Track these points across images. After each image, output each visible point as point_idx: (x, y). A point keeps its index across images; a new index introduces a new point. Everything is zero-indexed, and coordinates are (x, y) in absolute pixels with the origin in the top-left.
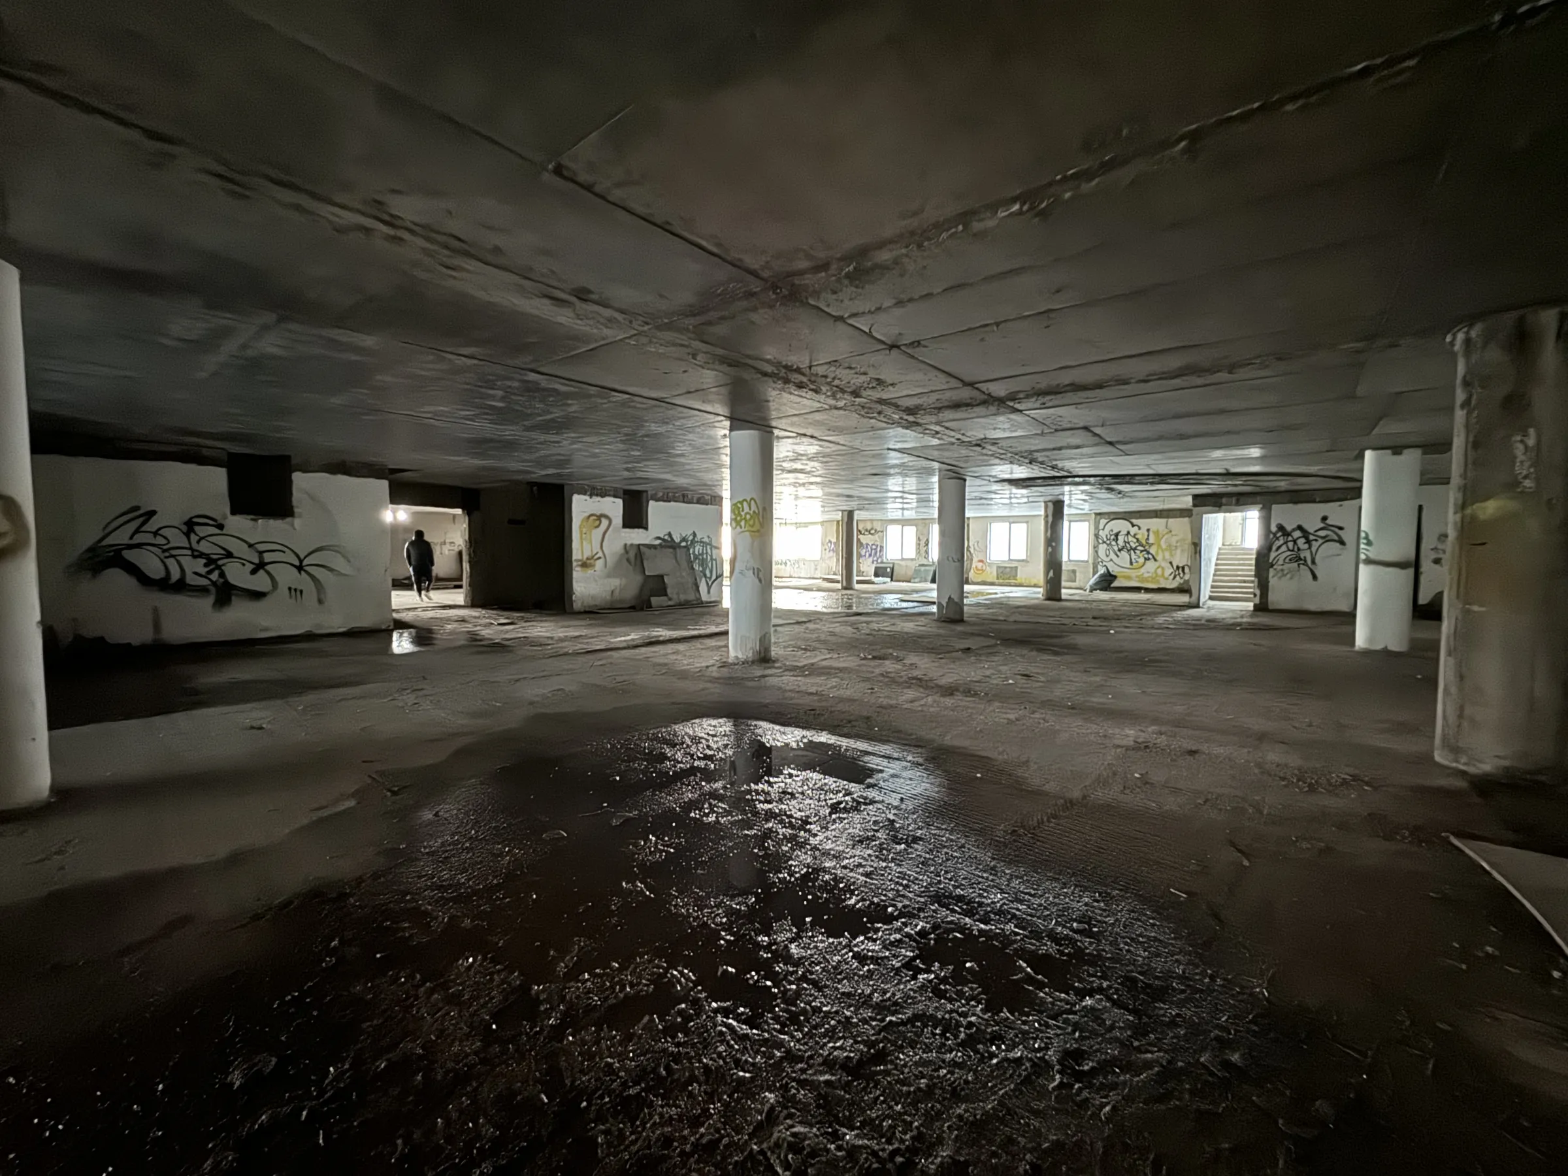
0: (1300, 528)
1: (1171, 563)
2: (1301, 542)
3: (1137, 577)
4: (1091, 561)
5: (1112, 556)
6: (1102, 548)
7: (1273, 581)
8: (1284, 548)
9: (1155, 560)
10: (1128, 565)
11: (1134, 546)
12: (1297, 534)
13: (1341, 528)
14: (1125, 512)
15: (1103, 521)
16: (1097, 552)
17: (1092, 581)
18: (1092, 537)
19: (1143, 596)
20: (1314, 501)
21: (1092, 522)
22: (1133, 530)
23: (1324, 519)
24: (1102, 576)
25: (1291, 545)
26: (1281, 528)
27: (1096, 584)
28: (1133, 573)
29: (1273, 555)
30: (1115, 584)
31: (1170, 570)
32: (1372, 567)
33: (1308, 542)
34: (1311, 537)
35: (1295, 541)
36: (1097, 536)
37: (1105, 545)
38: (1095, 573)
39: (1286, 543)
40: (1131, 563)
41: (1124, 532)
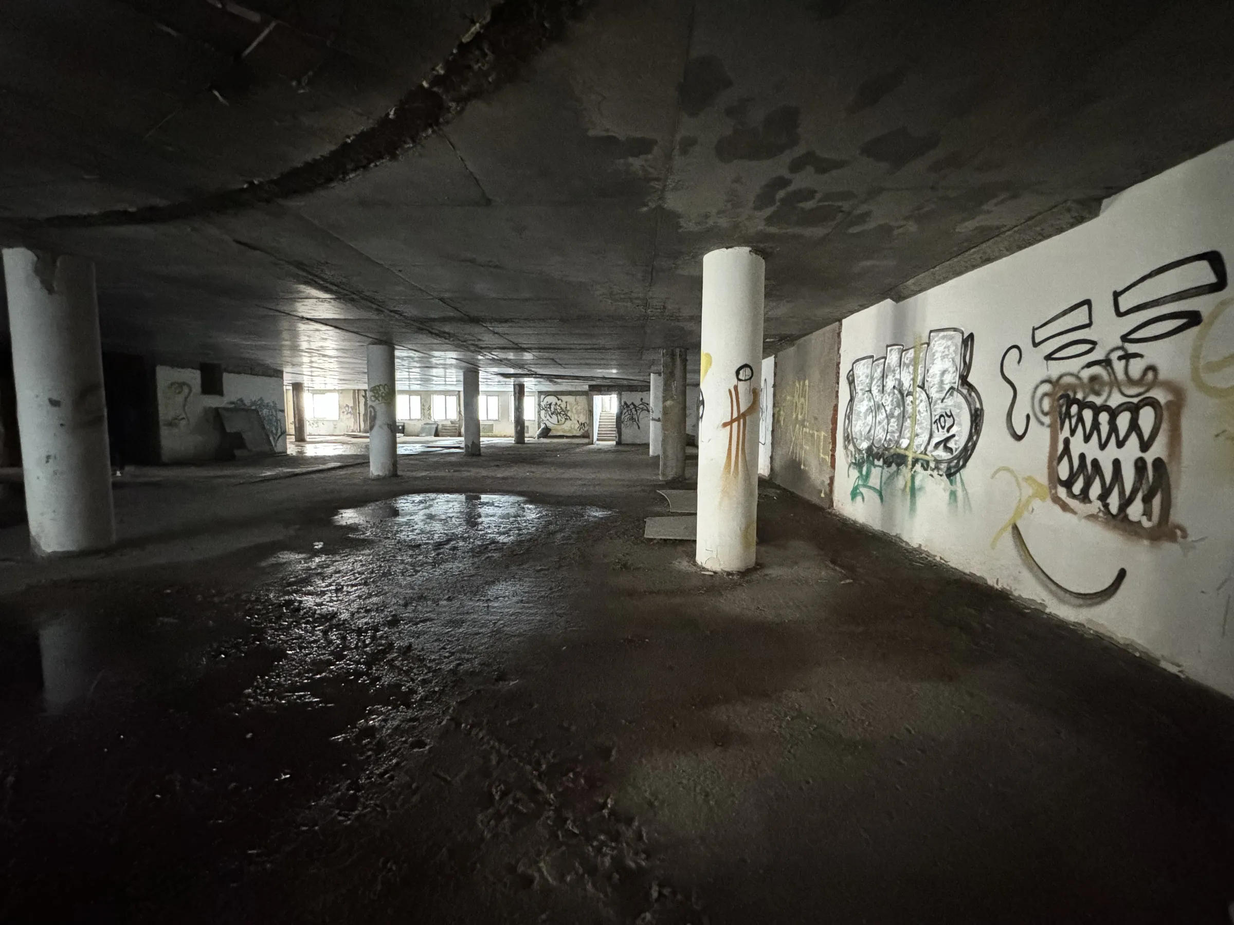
0: (633, 404)
1: (578, 421)
2: (633, 410)
3: (562, 429)
4: (537, 420)
5: (548, 417)
6: (543, 412)
7: (623, 429)
8: (627, 413)
9: (571, 420)
10: (556, 423)
11: (559, 411)
12: (632, 407)
13: (648, 404)
14: (554, 392)
15: (542, 397)
16: (540, 415)
17: (538, 432)
18: (537, 406)
19: (565, 440)
20: (637, 391)
21: (537, 397)
22: (558, 403)
23: (642, 399)
24: (543, 429)
25: (629, 412)
26: (625, 403)
27: (540, 434)
28: (559, 427)
29: (623, 417)
30: (551, 434)
31: (577, 425)
32: (653, 422)
33: (636, 411)
34: (637, 408)
35: (631, 410)
36: (539, 405)
37: (544, 411)
38: (539, 428)
39: (628, 411)
40: (558, 422)
41: (554, 403)
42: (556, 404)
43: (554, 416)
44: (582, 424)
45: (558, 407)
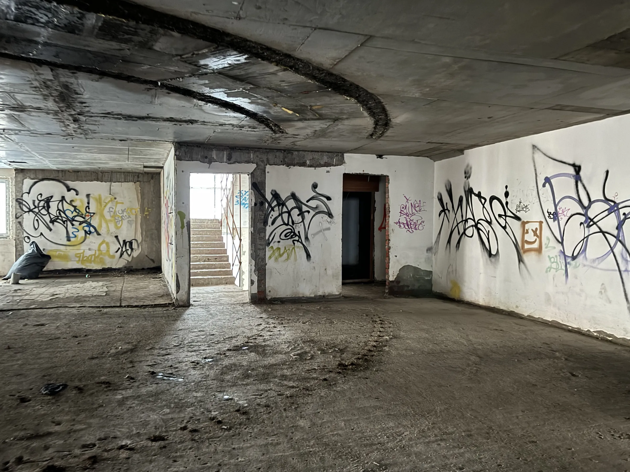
0: (293, 196)
1: (116, 237)
2: (295, 212)
3: (76, 255)
4: (12, 234)
5: (43, 228)
6: (28, 219)
7: (270, 264)
8: (279, 221)
9: (99, 234)
10: (65, 242)
11: (70, 215)
12: (291, 204)
13: (329, 198)
14: (58, 171)
15: (28, 182)
16: (20, 223)
18: (13, 203)
20: (303, 164)
21: (12, 183)
22: (70, 196)
23: (315, 186)
25: (285, 216)
26: (276, 196)
28: (71, 251)
29: (269, 229)
31: (115, 246)
34: (304, 208)
35: (289, 213)
36: (19, 201)
37: (32, 215)
38: (19, 253)
39: (280, 215)
40: (69, 239)
41: (57, 197)
42: (63, 198)
43: (58, 227)
44: (125, 243)
45: (66, 206)
